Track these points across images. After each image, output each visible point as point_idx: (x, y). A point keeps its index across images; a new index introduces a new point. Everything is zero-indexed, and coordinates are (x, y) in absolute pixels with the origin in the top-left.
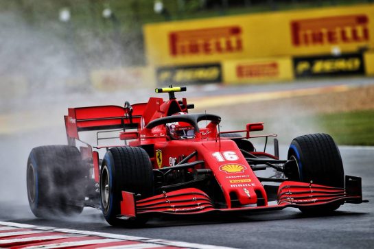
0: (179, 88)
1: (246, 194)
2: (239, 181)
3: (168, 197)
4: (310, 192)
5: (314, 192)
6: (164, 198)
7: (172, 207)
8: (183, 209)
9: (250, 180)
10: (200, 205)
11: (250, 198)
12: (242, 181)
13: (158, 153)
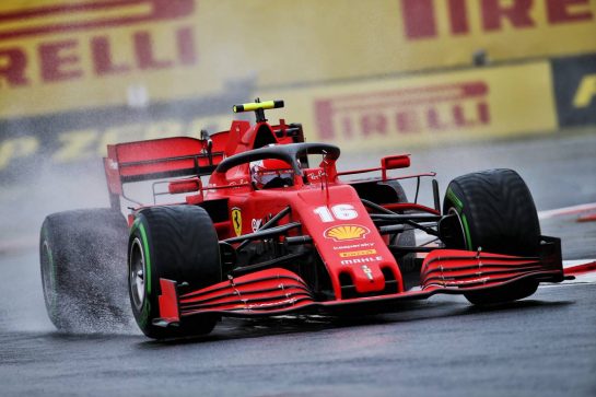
0: (272, 103)
1: (366, 275)
2: (356, 253)
3: (238, 286)
4: (477, 267)
5: (484, 267)
6: (230, 287)
7: (242, 303)
8: (262, 305)
9: (374, 252)
10: (290, 297)
11: (372, 281)
12: (361, 253)
13: (236, 214)
